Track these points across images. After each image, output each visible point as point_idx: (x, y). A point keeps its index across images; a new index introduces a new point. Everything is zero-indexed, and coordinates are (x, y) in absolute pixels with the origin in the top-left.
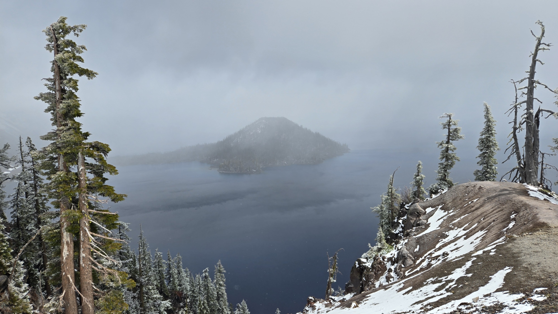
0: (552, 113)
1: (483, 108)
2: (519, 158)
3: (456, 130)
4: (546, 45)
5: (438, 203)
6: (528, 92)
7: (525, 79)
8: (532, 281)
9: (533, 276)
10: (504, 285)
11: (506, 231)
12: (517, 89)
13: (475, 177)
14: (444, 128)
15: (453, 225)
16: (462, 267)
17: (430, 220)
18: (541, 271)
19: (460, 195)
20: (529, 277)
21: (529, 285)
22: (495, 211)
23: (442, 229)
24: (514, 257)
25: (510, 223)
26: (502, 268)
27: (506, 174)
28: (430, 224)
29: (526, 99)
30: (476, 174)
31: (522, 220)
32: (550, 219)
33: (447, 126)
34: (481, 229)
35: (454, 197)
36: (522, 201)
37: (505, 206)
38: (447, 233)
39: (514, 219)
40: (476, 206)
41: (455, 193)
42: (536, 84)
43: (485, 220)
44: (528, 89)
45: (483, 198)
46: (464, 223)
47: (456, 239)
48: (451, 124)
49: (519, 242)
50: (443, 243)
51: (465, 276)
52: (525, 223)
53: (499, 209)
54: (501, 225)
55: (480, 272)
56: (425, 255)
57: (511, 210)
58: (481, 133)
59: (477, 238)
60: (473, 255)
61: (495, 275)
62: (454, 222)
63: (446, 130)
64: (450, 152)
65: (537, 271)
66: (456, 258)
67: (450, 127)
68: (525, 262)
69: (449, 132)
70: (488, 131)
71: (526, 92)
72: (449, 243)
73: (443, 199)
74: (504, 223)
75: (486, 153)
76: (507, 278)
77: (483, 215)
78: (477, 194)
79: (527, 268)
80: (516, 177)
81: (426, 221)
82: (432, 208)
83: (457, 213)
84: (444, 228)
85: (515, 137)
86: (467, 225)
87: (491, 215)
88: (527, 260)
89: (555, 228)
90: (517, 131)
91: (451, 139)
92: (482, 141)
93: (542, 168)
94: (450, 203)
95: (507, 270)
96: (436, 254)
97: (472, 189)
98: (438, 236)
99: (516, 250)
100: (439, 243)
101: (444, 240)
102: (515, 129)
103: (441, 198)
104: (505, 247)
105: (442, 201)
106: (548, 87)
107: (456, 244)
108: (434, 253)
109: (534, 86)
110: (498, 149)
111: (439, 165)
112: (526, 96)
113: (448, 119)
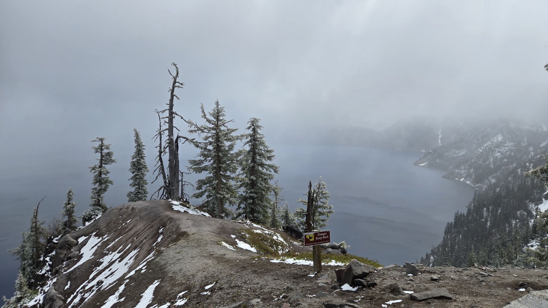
0: (187, 139)
1: (133, 134)
2: (164, 178)
3: (109, 154)
4: (180, 83)
5: (92, 230)
6: (169, 122)
7: (166, 110)
8: (175, 288)
9: (177, 283)
10: (153, 300)
11: (156, 245)
12: (161, 118)
13: (128, 199)
14: (96, 152)
15: (108, 250)
16: (116, 293)
17: (82, 251)
18: (183, 277)
19: (114, 218)
20: (174, 285)
21: (173, 293)
22: (146, 229)
23: (96, 256)
24: (161, 270)
25: (159, 237)
26: (151, 283)
27: (155, 193)
28: (83, 254)
29: (167, 127)
30: (129, 195)
31: (168, 233)
32: (188, 227)
33: (99, 150)
34: (134, 249)
35: (108, 222)
36: (168, 216)
37: (154, 223)
38: (101, 260)
39: (162, 233)
40: (130, 227)
41: (109, 217)
42: (175, 115)
43: (138, 239)
44: (169, 118)
45: (136, 219)
46: (118, 246)
47: (111, 263)
48: (103, 148)
49: (166, 254)
50: (97, 272)
51: (118, 302)
52: (171, 234)
53: (150, 226)
54: (151, 241)
55: (132, 293)
56: (77, 290)
57: (160, 225)
58: (132, 157)
59: (131, 258)
60: (126, 277)
61: (146, 292)
62: (108, 247)
63: (99, 154)
64: (103, 176)
65: (180, 278)
66: (110, 284)
67: (102, 151)
68: (170, 272)
69: (102, 156)
70: (138, 154)
71: (167, 121)
72: (104, 270)
73: (97, 225)
74: (154, 239)
75: (137, 175)
76: (156, 292)
77: (136, 235)
78: (130, 215)
79: (172, 277)
80: (163, 194)
81: (78, 252)
82: (85, 236)
83: (111, 238)
84: (98, 255)
85: (161, 159)
86: (122, 247)
87: (143, 233)
88: (172, 269)
89: (192, 234)
90: (162, 154)
91: (104, 163)
92: (133, 164)
93: (182, 185)
94: (104, 228)
95: (156, 283)
96: (90, 285)
97: (126, 210)
98: (92, 265)
99: (163, 263)
100: (93, 272)
101: (98, 268)
102: (161, 152)
103: (95, 225)
104: (154, 262)
105: (96, 227)
106: (183, 118)
107: (111, 269)
108: (87, 285)
109: (173, 116)
110: (148, 171)
111: (92, 190)
112: (167, 125)
113: (100, 143)
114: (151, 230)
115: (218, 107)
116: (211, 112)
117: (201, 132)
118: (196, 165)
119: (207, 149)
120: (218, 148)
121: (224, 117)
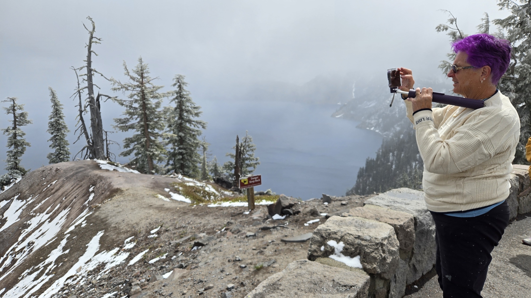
0: (110, 98)
1: (49, 92)
2: (87, 137)
3: (22, 115)
4: (97, 39)
5: (13, 194)
6: (88, 79)
7: (84, 67)
8: (121, 236)
9: (121, 231)
10: (101, 248)
11: (88, 203)
12: (78, 75)
13: (49, 160)
14: (8, 113)
15: (35, 212)
16: (58, 247)
17: (6, 215)
18: (126, 226)
19: (36, 181)
20: (119, 234)
21: (120, 240)
22: (75, 189)
23: (22, 219)
24: (103, 222)
25: (89, 195)
26: (95, 234)
27: (78, 154)
28: (6, 218)
29: (87, 85)
30: (49, 157)
31: (100, 191)
32: (121, 184)
33: (11, 111)
34: (65, 208)
35: (30, 184)
36: (97, 175)
37: (83, 182)
38: (29, 222)
39: (93, 192)
40: (56, 188)
41: (31, 180)
42: (95, 73)
43: (67, 199)
44: (88, 76)
45: (62, 179)
46: (46, 207)
47: (40, 225)
48: (15, 108)
49: (104, 208)
50: (26, 234)
51: (63, 255)
52: (103, 192)
53: (78, 186)
54: (82, 200)
55: (76, 245)
56: (7, 253)
57: (89, 184)
58: (49, 117)
59: (62, 217)
60: (65, 233)
61: (91, 242)
62: (34, 209)
63: (12, 115)
64: (18, 138)
65: (123, 227)
66: (49, 241)
67: (15, 112)
68: (112, 223)
69: (15, 117)
70: (56, 114)
71: (86, 79)
72: (33, 231)
73: (18, 188)
74: (85, 197)
75: (57, 136)
76: (102, 241)
77: (64, 195)
78: (55, 176)
79: (115, 227)
80: (87, 154)
81: (1, 216)
82: (6, 200)
83: (37, 200)
84: (24, 218)
85: (82, 119)
86: (50, 208)
87: (72, 193)
88: (113, 221)
89: (127, 190)
90: (83, 113)
91: (18, 125)
92: (52, 125)
93: (107, 144)
94: (27, 190)
95: (100, 234)
96: (20, 247)
97: (49, 172)
98: (20, 228)
99: (103, 216)
100: (22, 235)
101: (26, 230)
102: (81, 112)
103: (16, 188)
104: (93, 216)
105: (17, 191)
106: (103, 75)
107: (41, 230)
108: (17, 247)
109: (92, 73)
110: (68, 131)
111: (8, 153)
112: (87, 82)
113: (12, 103)
114: (81, 189)
115: (141, 64)
116: (135, 69)
117: (125, 90)
118: (122, 123)
119: (132, 107)
120: (144, 106)
121: (148, 75)
